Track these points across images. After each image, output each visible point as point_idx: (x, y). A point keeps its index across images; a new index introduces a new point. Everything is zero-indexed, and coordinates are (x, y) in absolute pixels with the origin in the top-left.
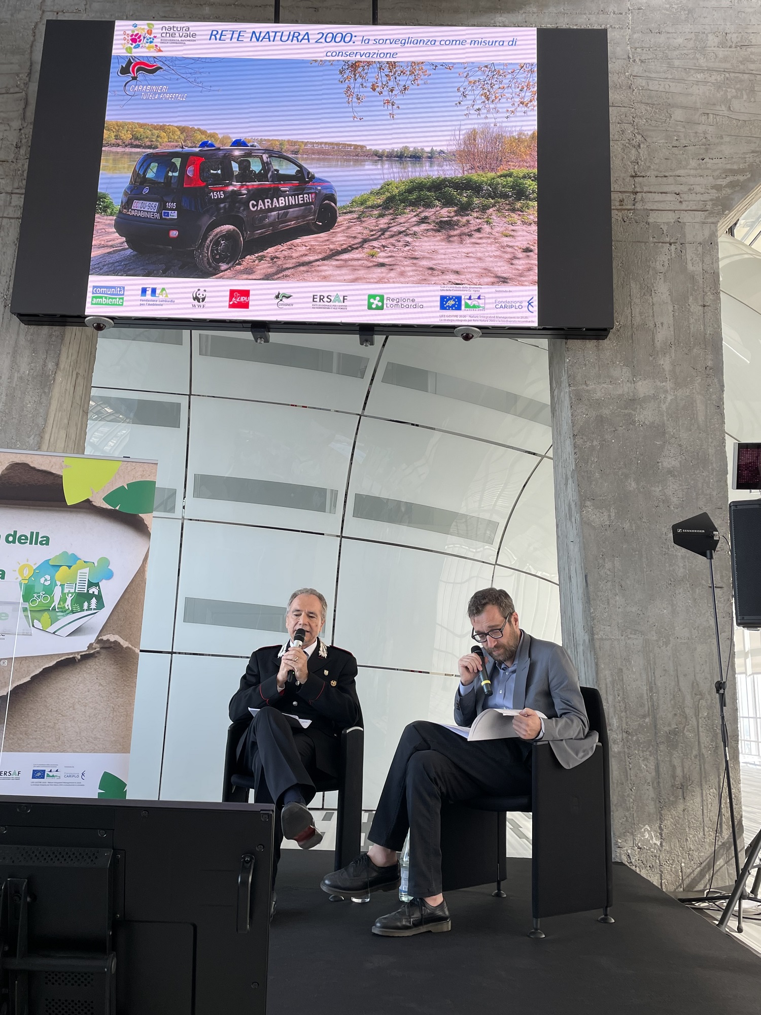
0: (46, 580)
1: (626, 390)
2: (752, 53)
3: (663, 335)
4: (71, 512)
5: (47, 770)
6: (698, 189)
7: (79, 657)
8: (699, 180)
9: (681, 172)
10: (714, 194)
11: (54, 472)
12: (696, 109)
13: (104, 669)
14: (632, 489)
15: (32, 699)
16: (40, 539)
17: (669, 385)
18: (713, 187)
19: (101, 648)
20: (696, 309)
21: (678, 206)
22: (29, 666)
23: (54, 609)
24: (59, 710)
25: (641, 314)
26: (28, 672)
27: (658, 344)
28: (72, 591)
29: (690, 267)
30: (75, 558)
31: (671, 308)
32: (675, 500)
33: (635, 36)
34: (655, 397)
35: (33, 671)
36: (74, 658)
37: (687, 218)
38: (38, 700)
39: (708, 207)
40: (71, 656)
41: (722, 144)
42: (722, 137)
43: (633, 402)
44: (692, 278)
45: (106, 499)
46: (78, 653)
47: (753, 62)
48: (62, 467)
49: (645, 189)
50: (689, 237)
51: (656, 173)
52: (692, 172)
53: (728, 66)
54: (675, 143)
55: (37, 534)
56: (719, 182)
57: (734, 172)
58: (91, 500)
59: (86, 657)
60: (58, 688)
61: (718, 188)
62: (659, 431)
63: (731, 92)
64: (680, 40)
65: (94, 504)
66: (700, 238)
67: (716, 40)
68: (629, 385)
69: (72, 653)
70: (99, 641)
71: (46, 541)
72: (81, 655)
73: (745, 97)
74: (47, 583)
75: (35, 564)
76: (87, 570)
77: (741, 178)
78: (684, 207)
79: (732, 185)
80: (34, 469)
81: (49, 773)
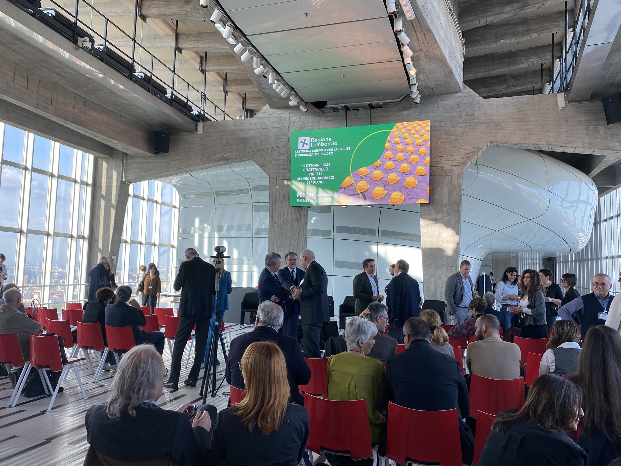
1: (435, 217)
2: (475, 117)
3: (445, 201)
6: (458, 159)
8: (458, 156)
9: (453, 154)
10: (462, 160)
12: (458, 135)
17: (445, 215)
18: (462, 158)
20: (454, 194)
21: (452, 165)
25: (440, 196)
27: (444, 204)
29: (454, 182)
31: (448, 194)
33: (442, 114)
34: (442, 219)
37: (454, 168)
39: (460, 164)
41: (464, 145)
42: (465, 143)
44: (454, 185)
47: (475, 120)
49: (443, 160)
50: (454, 174)
51: (446, 155)
52: (456, 154)
53: (468, 121)
54: (452, 146)
56: (463, 157)
57: (467, 154)
61: (463, 158)
63: (468, 129)
64: (455, 114)
66: (457, 174)
67: (465, 114)
68: (435, 215)
73: (472, 130)
77: (470, 155)
78: (453, 165)
79: (467, 157)
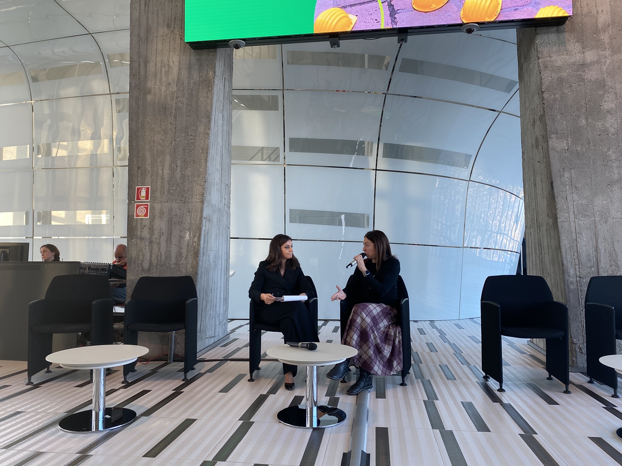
1: (578, 58)
3: (603, 19)
14: (583, 125)
17: (608, 53)
25: (587, 5)
27: (600, 25)
32: (612, 130)
34: (598, 62)
43: (583, 65)
62: (601, 84)
68: (580, 55)
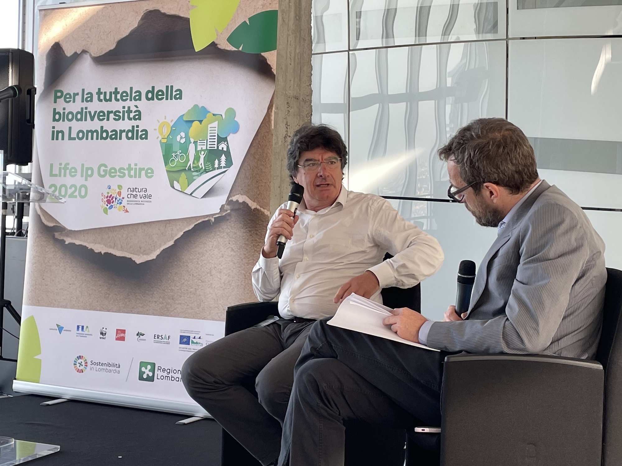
0: (181, 138)
4: (199, 59)
5: (192, 336)
7: (213, 220)
11: (182, 15)
13: (235, 233)
15: (176, 263)
16: (174, 94)
19: (232, 210)
22: (172, 230)
23: (190, 169)
24: (199, 275)
26: (172, 236)
28: (204, 147)
30: (204, 111)
35: (176, 235)
36: (209, 221)
38: (181, 264)
40: (207, 219)
45: (230, 40)
46: (212, 215)
48: (189, 9)
55: (172, 87)
58: (216, 42)
59: (220, 220)
60: (197, 254)
65: (219, 46)
69: (207, 216)
70: (229, 202)
71: (179, 95)
72: (215, 218)
74: (183, 141)
75: (172, 121)
76: (215, 124)
80: (164, 14)
81: (193, 340)
